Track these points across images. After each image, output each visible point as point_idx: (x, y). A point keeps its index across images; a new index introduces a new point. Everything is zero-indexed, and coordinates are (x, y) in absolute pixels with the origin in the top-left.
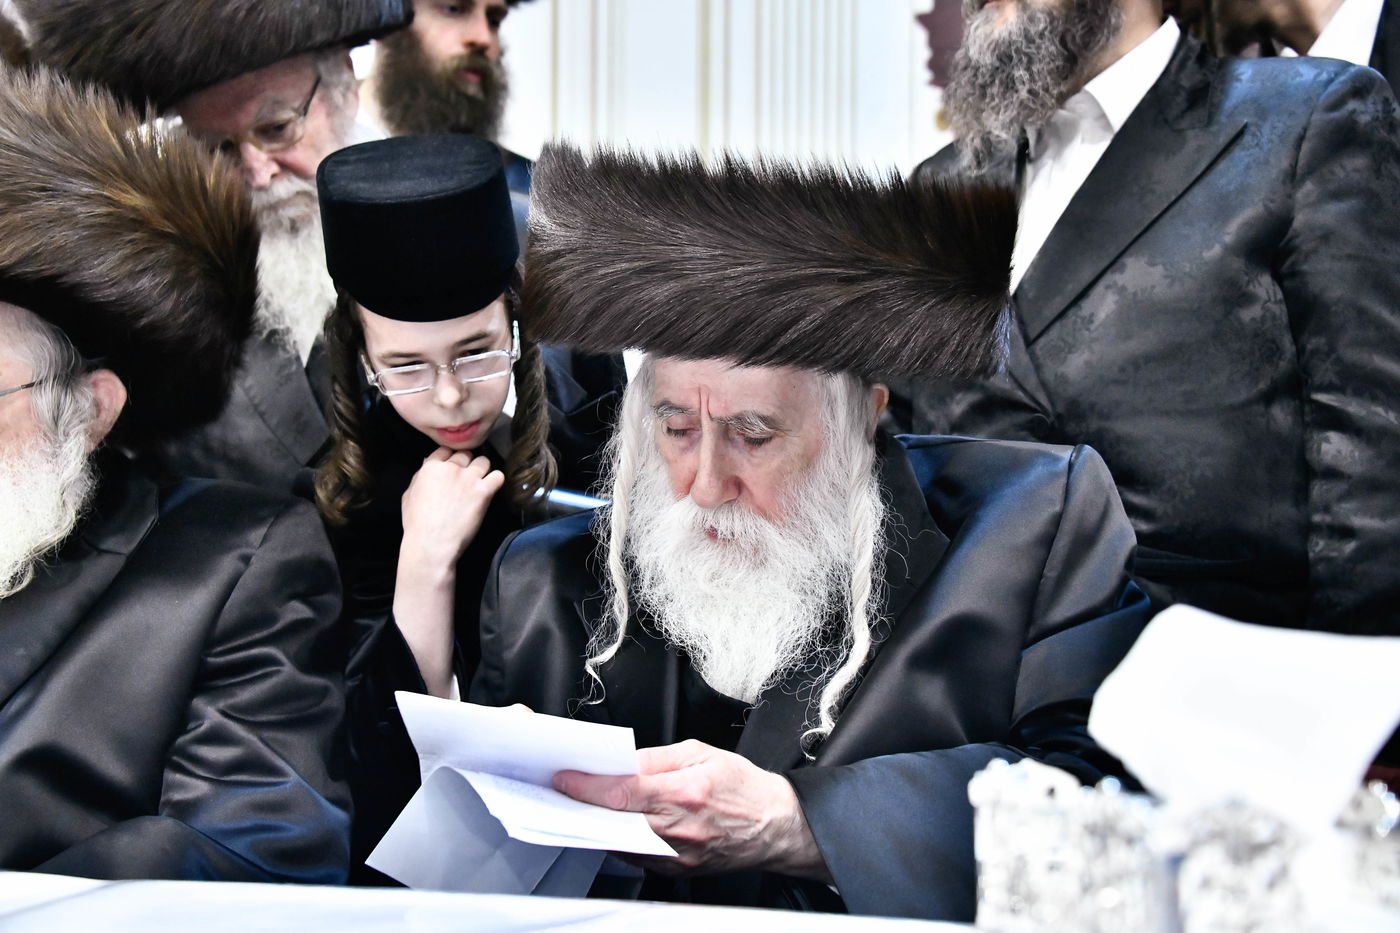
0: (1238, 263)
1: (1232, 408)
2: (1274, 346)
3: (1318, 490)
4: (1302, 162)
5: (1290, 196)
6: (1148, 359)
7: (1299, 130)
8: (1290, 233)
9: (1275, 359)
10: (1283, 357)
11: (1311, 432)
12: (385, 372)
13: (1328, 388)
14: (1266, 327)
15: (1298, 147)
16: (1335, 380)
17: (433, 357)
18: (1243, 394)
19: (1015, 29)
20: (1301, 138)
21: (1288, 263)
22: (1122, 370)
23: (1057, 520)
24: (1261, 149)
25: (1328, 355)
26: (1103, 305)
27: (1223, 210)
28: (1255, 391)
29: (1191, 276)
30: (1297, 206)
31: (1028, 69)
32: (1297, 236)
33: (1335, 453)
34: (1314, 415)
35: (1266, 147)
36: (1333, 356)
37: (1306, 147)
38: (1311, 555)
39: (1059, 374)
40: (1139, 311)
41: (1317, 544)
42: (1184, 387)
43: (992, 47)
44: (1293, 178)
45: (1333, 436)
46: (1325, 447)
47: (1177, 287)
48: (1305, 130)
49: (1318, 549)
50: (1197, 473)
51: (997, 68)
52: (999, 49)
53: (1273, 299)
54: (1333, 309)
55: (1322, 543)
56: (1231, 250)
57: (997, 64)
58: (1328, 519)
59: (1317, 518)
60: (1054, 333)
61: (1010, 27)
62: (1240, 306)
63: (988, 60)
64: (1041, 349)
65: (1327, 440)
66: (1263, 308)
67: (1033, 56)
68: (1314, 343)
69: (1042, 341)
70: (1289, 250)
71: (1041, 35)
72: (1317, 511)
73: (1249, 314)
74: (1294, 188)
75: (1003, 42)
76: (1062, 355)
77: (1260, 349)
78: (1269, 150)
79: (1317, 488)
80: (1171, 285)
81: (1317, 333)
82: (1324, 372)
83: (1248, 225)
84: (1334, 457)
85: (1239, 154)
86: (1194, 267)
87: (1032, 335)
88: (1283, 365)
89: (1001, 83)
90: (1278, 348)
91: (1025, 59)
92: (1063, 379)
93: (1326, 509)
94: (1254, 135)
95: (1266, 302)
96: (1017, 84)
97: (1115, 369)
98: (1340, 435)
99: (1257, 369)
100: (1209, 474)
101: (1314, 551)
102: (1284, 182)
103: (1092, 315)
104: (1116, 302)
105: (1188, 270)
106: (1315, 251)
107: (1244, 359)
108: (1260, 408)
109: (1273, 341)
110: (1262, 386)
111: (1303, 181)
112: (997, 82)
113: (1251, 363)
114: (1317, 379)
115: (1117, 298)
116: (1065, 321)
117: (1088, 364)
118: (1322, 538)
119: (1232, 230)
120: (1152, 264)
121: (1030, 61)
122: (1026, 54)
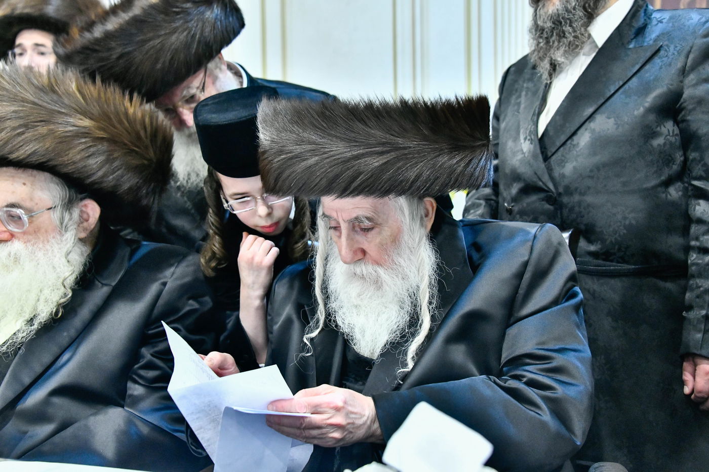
0: (652, 117)
1: (647, 189)
2: (670, 158)
3: (694, 229)
4: (689, 64)
5: (682, 82)
6: (605, 165)
7: (688, 48)
8: (682, 100)
9: (671, 165)
10: (675, 163)
11: (691, 200)
12: (231, 202)
13: (699, 178)
14: (666, 148)
15: (687, 57)
16: (703, 174)
17: (253, 194)
18: (653, 182)
19: (560, 8)
20: (690, 52)
21: (681, 116)
22: (591, 171)
23: (526, 264)
24: (669, 58)
25: (700, 161)
26: (584, 139)
27: (646, 89)
28: (659, 181)
29: (627, 124)
30: (685, 87)
31: (571, 26)
32: (685, 102)
33: (702, 211)
34: (693, 192)
35: (671, 57)
36: (702, 162)
37: (691, 56)
38: (689, 261)
39: (561, 173)
40: (601, 143)
41: (693, 256)
42: (622, 179)
43: (550, 18)
44: (684, 72)
45: (702, 202)
46: (697, 207)
47: (620, 129)
48: (691, 48)
49: (692, 259)
50: (627, 222)
51: (554, 28)
52: (553, 18)
53: (671, 134)
54: (702, 139)
55: (695, 256)
56: (649, 110)
57: (553, 26)
58: (698, 244)
59: (693, 243)
60: (559, 153)
61: (557, 7)
62: (652, 138)
63: (549, 24)
64: (554, 161)
65: (699, 204)
66: (664, 139)
67: (572, 19)
68: (693, 155)
69: (554, 158)
70: (681, 109)
71: (574, 9)
72: (693, 240)
73: (658, 142)
74: (684, 77)
75: (555, 15)
76: (563, 164)
77: (662, 160)
78: (672, 58)
79: (693, 228)
80: (617, 128)
81: (695, 150)
82: (698, 170)
83: (659, 96)
84: (702, 213)
85: (657, 60)
86: (630, 119)
87: (549, 154)
88: (675, 167)
89: (557, 35)
90: (672, 159)
91: (568, 22)
92: (563, 176)
93: (697, 239)
94: (666, 51)
95: (667, 136)
96: (567, 34)
97: (588, 170)
98: (705, 201)
99: (661, 170)
100: (634, 222)
101: (691, 260)
102: (679, 76)
103: (578, 143)
104: (590, 137)
105: (626, 120)
106: (694, 109)
107: (654, 164)
108: (663, 189)
109: (670, 156)
110: (663, 178)
111: (689, 73)
112: (555, 34)
113: (658, 166)
114: (694, 174)
115: (590, 135)
116: (565, 147)
117: (574, 168)
118: (695, 253)
119: (650, 99)
120: (609, 118)
121: (571, 22)
122: (568, 19)
